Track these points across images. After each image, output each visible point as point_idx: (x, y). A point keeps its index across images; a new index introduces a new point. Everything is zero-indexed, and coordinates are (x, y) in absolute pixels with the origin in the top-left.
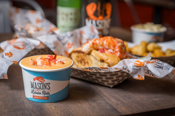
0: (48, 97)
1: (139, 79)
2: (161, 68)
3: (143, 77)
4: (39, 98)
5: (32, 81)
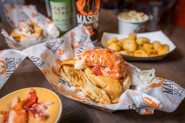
1: (147, 113)
3: (153, 112)
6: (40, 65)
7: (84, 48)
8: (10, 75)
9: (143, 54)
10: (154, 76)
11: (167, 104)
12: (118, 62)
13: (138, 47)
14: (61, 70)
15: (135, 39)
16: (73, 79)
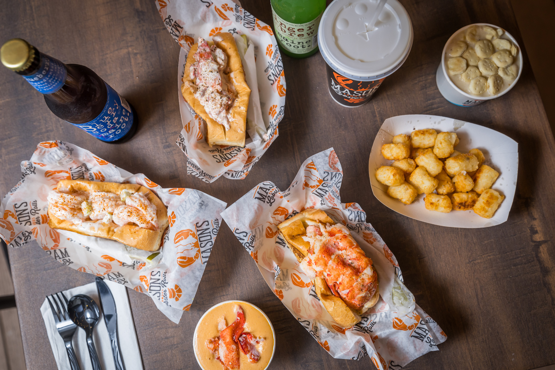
6: (248, 245)
8: (207, 259)
11: (409, 350)
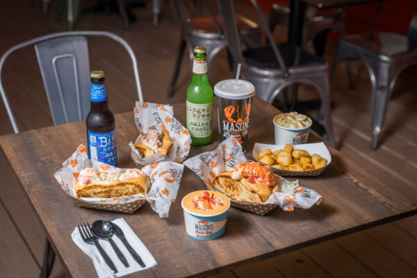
0: (210, 236)
1: (288, 210)
2: (308, 196)
3: (293, 209)
4: (203, 237)
5: (197, 224)
6: (201, 176)
7: (236, 161)
9: (297, 168)
10: (298, 185)
12: (268, 173)
13: (293, 160)
14: (216, 182)
15: (292, 150)
16: (228, 190)
